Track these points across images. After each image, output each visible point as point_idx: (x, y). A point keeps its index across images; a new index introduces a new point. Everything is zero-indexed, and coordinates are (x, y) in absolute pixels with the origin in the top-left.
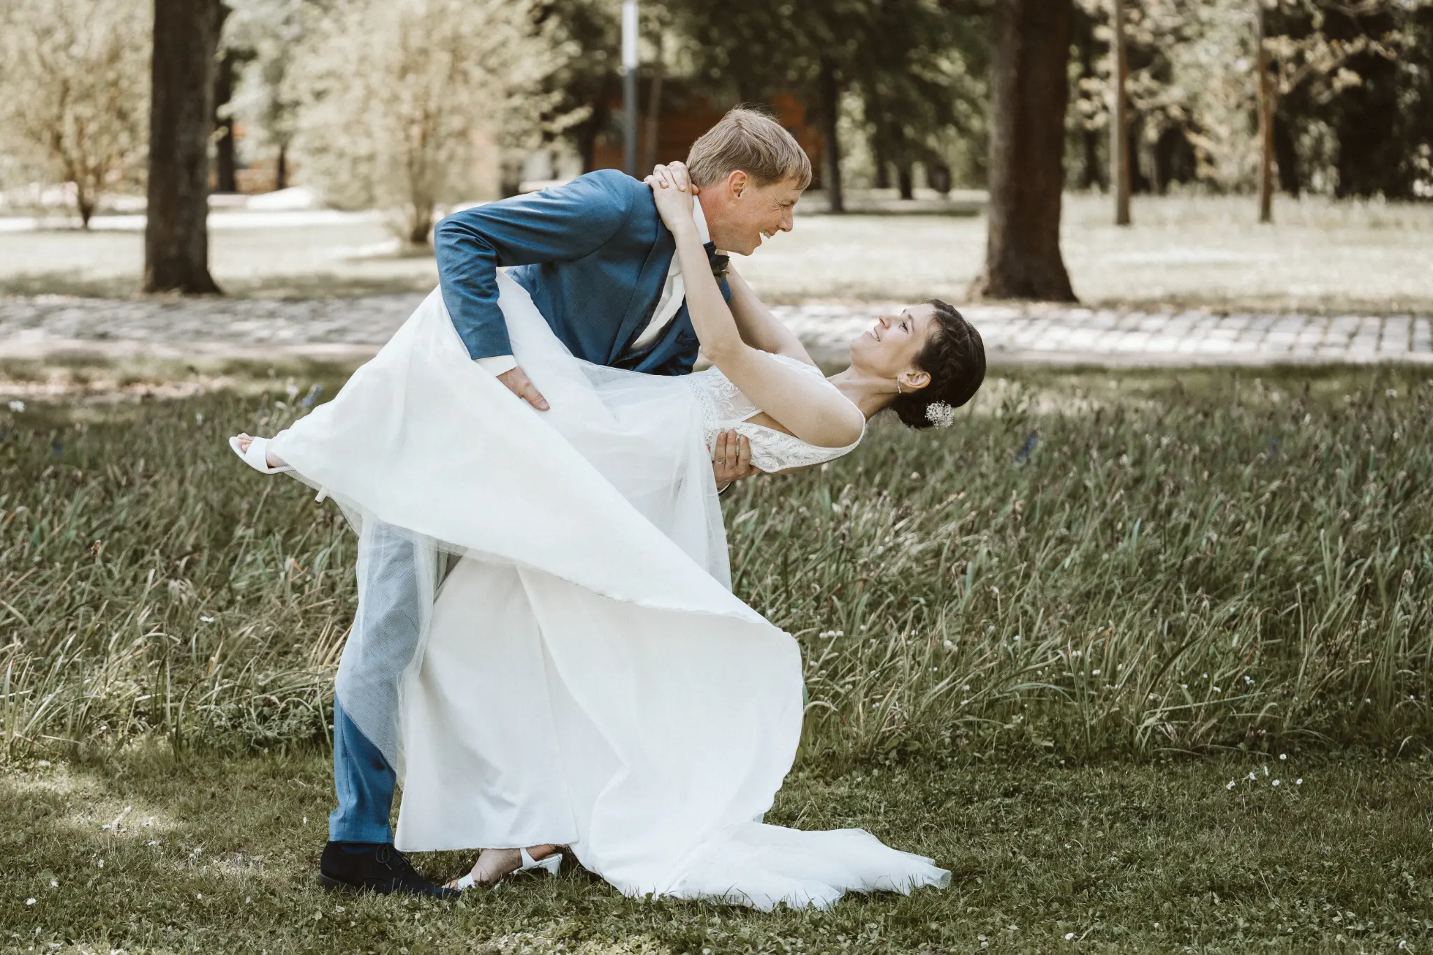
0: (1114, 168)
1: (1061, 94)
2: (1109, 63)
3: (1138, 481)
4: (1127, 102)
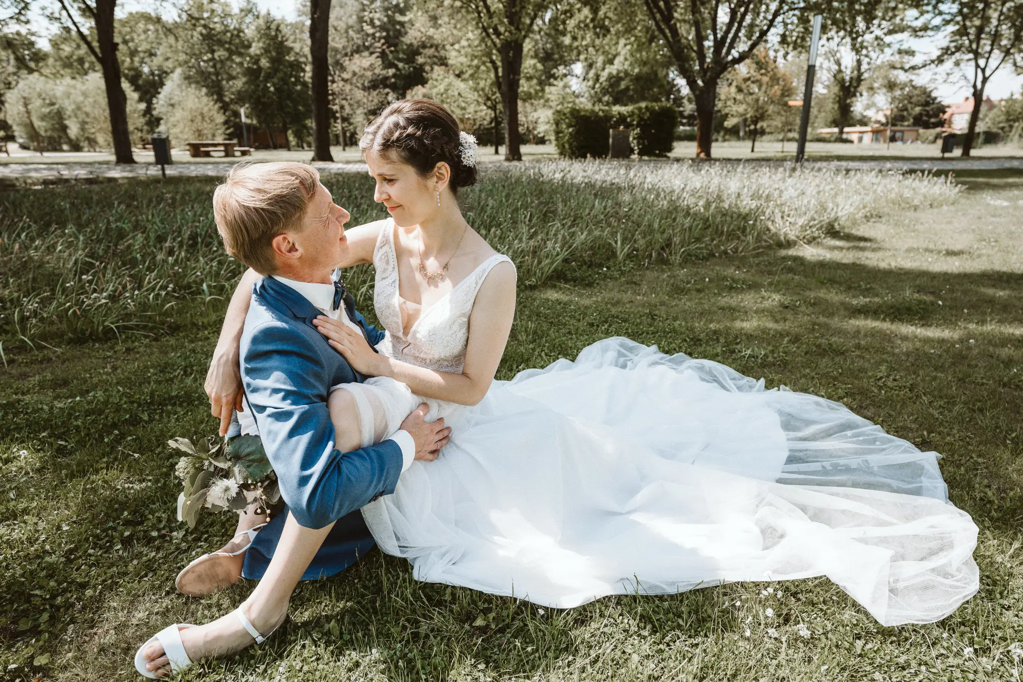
0: (341, 139)
1: (328, 126)
2: (339, 121)
3: (350, 197)
4: (343, 128)
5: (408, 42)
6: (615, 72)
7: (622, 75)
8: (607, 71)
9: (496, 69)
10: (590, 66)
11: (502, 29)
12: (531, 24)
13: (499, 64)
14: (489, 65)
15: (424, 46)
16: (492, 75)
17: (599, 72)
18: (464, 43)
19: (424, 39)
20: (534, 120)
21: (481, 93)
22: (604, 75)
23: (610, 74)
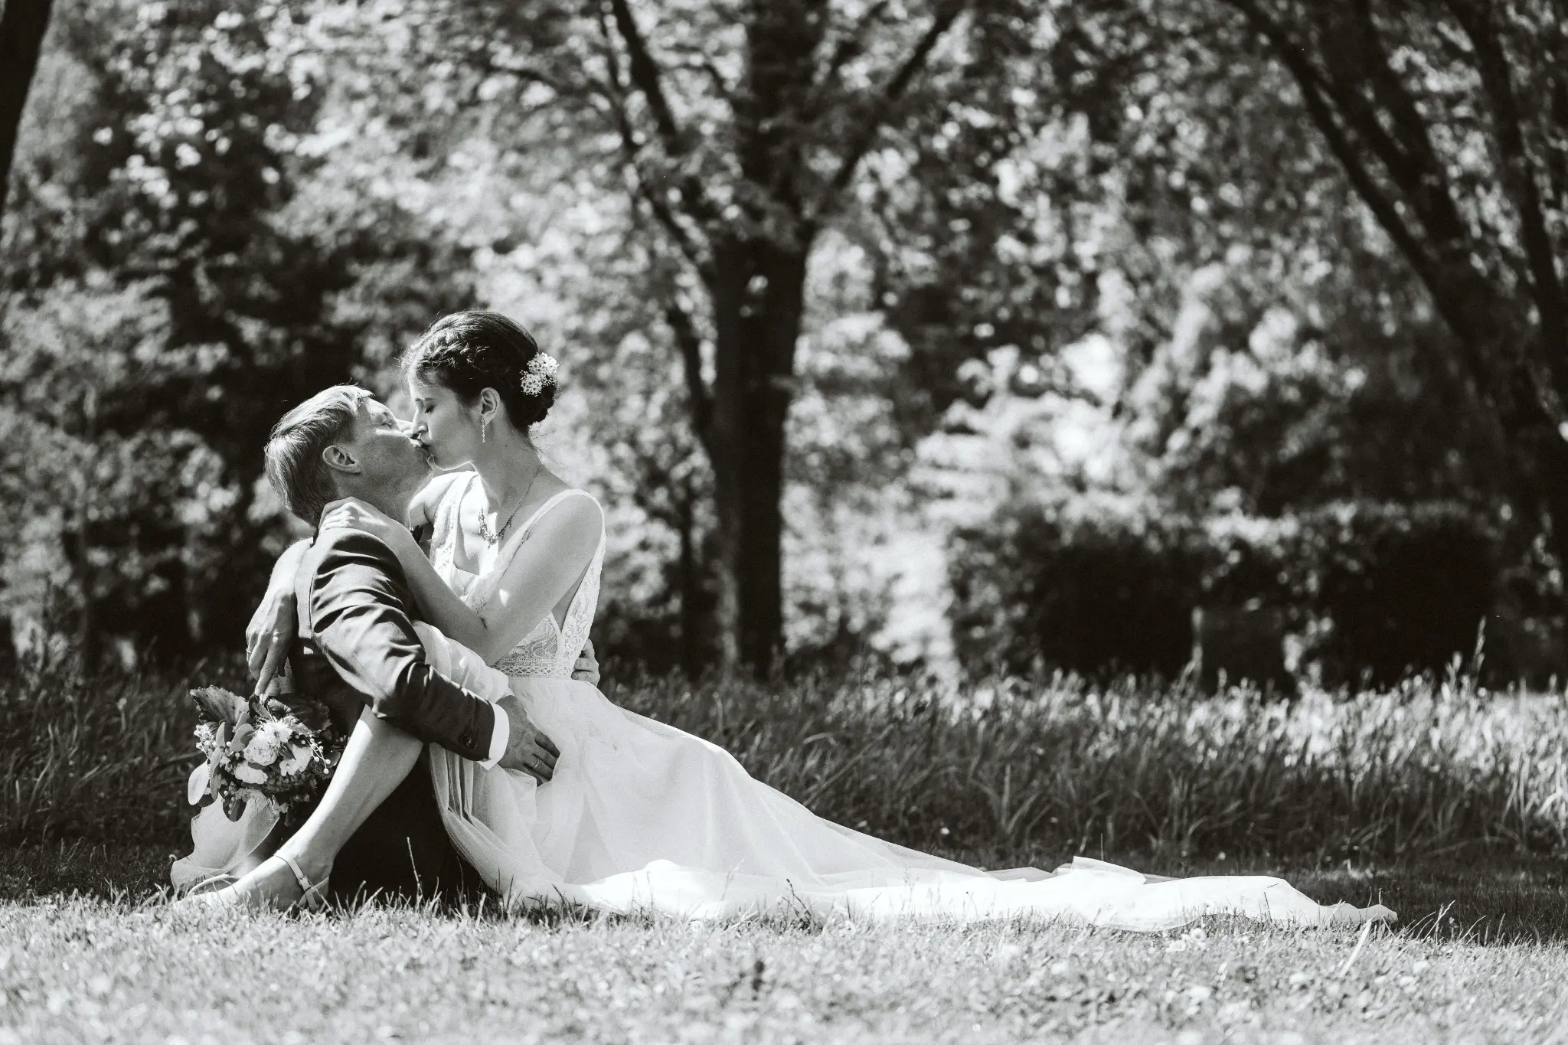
5: (296, 232)
7: (1292, 394)
8: (1219, 380)
9: (688, 345)
11: (718, 192)
12: (845, 176)
13: (703, 325)
14: (662, 329)
15: (365, 248)
16: (677, 372)
17: (1184, 382)
18: (556, 243)
19: (366, 221)
20: (875, 589)
21: (623, 450)
22: (1208, 395)
23: (1234, 390)
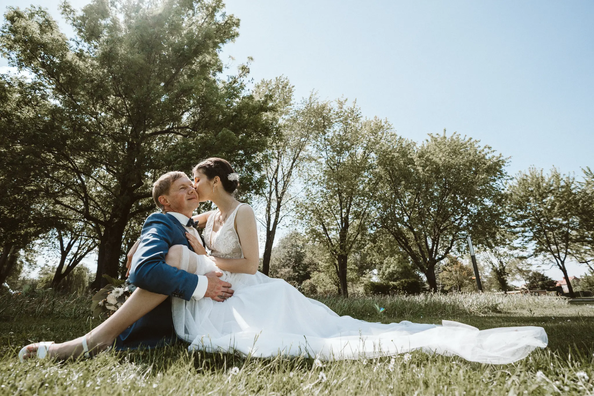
5: (304, 263)
6: (391, 271)
7: (394, 272)
8: (387, 271)
9: (337, 267)
10: (380, 269)
11: (338, 250)
13: (338, 264)
14: (333, 265)
15: (310, 264)
16: (335, 269)
17: (384, 271)
19: (310, 261)
21: (332, 279)
22: (387, 272)
23: (389, 272)
